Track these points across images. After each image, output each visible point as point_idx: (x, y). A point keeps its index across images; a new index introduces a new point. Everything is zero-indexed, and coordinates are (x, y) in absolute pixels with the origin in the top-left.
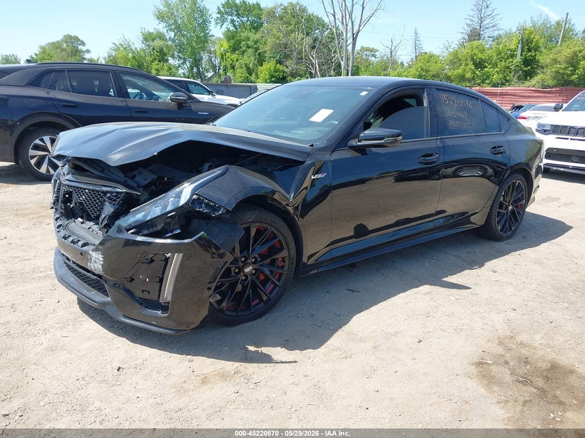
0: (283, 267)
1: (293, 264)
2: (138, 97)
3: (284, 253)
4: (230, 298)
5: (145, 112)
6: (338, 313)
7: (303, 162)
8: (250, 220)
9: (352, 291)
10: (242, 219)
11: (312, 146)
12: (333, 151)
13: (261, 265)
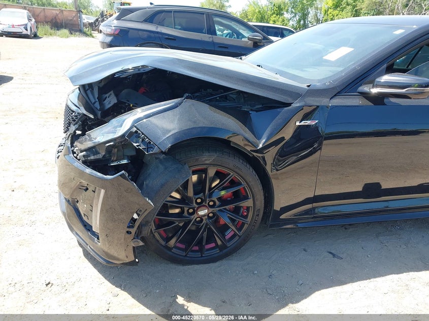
0: (246, 217)
1: (258, 215)
2: (229, 36)
3: (249, 203)
4: (179, 238)
5: (226, 47)
6: (301, 282)
7: (289, 105)
8: (207, 162)
9: (334, 255)
10: (197, 160)
11: (308, 86)
12: (335, 95)
13: (220, 210)
